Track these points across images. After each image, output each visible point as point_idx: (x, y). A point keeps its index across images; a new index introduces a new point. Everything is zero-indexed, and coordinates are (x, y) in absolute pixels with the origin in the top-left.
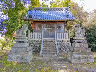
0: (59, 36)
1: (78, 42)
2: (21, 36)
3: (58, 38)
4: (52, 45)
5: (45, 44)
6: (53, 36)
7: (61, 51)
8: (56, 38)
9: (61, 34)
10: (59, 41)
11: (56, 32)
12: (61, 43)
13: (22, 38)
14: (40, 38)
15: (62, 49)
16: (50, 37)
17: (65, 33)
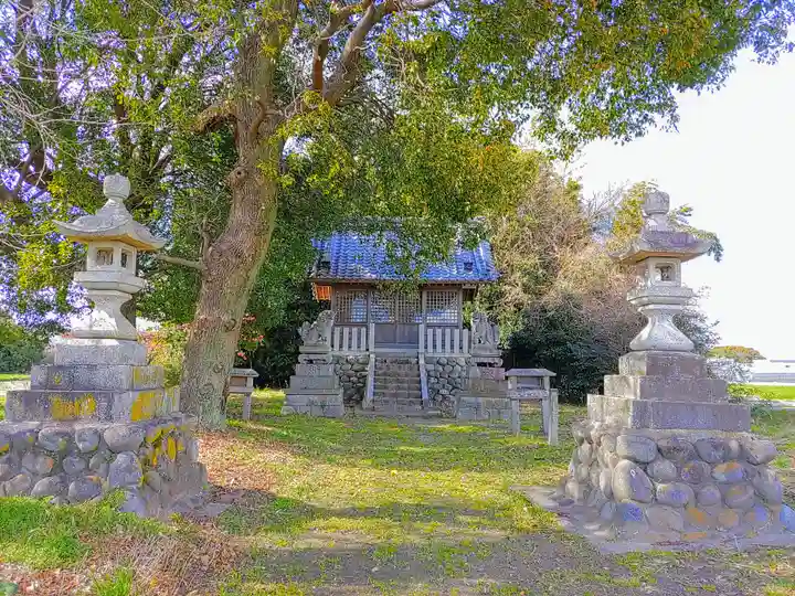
0: (434, 341)
1: (479, 365)
2: (315, 346)
3: (430, 349)
4: (406, 376)
5: (380, 372)
6: (413, 341)
7: (440, 398)
8: (422, 350)
9: (444, 335)
10: (435, 360)
11: (422, 327)
12: (441, 368)
13: (318, 350)
14: (363, 348)
15: (444, 392)
16: (400, 347)
17: (457, 332)
